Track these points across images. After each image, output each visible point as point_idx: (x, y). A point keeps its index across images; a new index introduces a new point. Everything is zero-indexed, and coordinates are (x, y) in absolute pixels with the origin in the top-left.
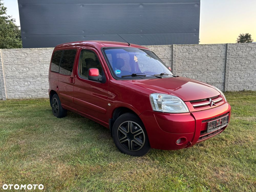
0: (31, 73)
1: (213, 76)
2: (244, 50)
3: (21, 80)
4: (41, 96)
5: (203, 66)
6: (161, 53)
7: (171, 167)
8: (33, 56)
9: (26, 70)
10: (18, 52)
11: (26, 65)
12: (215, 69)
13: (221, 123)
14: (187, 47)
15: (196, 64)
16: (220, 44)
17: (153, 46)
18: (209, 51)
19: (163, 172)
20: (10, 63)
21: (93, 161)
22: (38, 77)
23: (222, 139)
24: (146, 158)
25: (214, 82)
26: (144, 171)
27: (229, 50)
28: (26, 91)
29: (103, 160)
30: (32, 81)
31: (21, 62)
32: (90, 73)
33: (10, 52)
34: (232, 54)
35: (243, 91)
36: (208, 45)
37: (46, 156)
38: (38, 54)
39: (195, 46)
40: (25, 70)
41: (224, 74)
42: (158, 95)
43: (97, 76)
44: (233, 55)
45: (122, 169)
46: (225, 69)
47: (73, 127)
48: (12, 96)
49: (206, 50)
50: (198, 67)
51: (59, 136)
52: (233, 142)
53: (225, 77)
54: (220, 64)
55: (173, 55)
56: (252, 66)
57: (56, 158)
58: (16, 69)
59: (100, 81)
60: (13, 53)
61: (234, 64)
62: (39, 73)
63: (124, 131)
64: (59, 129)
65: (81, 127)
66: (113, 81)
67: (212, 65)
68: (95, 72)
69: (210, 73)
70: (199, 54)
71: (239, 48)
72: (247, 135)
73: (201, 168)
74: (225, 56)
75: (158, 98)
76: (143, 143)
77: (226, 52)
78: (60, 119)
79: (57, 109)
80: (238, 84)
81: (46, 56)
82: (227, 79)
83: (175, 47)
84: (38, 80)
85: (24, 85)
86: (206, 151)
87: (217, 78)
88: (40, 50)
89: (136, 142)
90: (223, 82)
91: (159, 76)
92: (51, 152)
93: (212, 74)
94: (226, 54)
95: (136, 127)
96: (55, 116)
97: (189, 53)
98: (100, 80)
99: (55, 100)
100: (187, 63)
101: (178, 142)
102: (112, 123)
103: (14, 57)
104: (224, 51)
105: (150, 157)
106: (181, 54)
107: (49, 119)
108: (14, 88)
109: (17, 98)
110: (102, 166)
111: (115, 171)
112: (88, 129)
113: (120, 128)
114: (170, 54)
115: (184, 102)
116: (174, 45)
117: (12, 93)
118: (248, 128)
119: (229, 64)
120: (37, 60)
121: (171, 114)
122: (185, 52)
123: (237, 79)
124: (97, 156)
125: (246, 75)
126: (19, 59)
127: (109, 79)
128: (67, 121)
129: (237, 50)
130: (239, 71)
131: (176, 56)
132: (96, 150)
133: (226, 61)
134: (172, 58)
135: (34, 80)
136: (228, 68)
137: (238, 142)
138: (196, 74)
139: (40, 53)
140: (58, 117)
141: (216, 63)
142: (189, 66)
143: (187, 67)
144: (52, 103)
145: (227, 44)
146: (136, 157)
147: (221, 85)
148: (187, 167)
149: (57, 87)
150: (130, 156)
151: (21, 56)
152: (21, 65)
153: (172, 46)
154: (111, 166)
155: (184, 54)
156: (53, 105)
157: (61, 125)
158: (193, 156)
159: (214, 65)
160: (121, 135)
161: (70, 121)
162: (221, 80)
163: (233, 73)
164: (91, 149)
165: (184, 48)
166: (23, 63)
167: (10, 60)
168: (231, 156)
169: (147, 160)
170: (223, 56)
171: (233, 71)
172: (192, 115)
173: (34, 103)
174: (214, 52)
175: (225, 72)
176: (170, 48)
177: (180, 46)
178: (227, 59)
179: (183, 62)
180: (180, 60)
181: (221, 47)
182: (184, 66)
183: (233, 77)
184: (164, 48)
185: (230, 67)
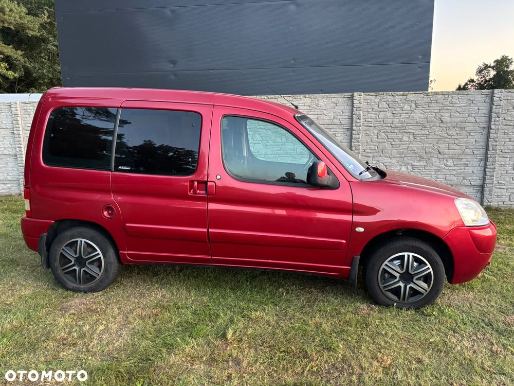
1: (454, 168)
5: (428, 143)
6: (325, 112)
12: (460, 151)
14: (390, 98)
15: (409, 138)
17: (307, 96)
18: (445, 108)
25: (456, 182)
27: (498, 107)
34: (505, 115)
36: (443, 94)
39: (408, 96)
41: (482, 163)
44: (509, 118)
46: (486, 154)
49: (438, 105)
50: (415, 146)
53: (485, 172)
54: (473, 140)
55: (355, 117)
61: (510, 141)
67: (452, 142)
69: (447, 161)
70: (418, 115)
74: (487, 120)
77: (490, 112)
82: (491, 176)
83: (358, 99)
87: (464, 173)
90: (479, 182)
93: (450, 163)
94: (490, 117)
97: (395, 112)
100: (387, 136)
104: (484, 108)
106: (373, 115)
114: (348, 114)
116: (355, 94)
119: (496, 142)
131: (361, 120)
133: (489, 133)
134: (352, 123)
136: (494, 151)
138: (410, 162)
141: (461, 137)
142: (393, 143)
143: (387, 145)
147: (474, 191)
153: (353, 96)
155: (382, 115)
159: (456, 141)
162: (474, 178)
163: (507, 162)
165: (381, 100)
170: (482, 120)
171: (509, 159)
174: (459, 110)
175: (486, 159)
176: (347, 102)
177: (372, 95)
178: (491, 129)
179: (377, 133)
180: (370, 128)
181: (477, 99)
182: (379, 142)
183: (509, 172)
184: (333, 100)
185: (498, 147)
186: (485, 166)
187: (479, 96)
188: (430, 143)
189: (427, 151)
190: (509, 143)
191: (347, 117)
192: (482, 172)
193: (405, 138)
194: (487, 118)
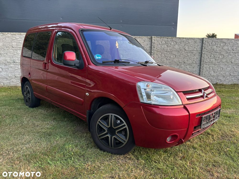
0: (4, 59)
1: (189, 69)
2: (218, 45)
4: (14, 83)
5: (180, 59)
7: (159, 169)
8: (6, 41)
12: (191, 62)
13: (214, 117)
14: (166, 39)
15: (173, 56)
16: (197, 38)
18: (186, 44)
19: (151, 175)
21: (65, 162)
22: (11, 64)
23: (208, 133)
24: (129, 157)
26: (127, 174)
27: (205, 45)
29: (79, 160)
30: (4, 67)
32: (65, 57)
34: (207, 48)
35: (216, 84)
36: (186, 38)
37: (9, 154)
38: (11, 39)
39: (173, 39)
41: (199, 67)
42: (146, 84)
43: (74, 60)
44: (208, 49)
45: (102, 172)
46: (200, 63)
47: (46, 118)
49: (184, 43)
50: (176, 60)
51: (27, 129)
52: (219, 136)
53: (200, 70)
54: (196, 58)
55: (152, 47)
56: (225, 60)
57: (20, 157)
59: (77, 67)
62: (12, 59)
63: (105, 125)
64: (29, 120)
65: (55, 119)
66: (92, 67)
67: (189, 58)
68: (71, 56)
69: (187, 66)
70: (177, 47)
71: (214, 43)
72: (232, 129)
73: (193, 168)
74: (201, 50)
75: (146, 88)
76: (126, 139)
77: (202, 46)
78: (32, 109)
79: (29, 98)
80: (212, 77)
82: (202, 72)
83: (154, 39)
84: (11, 67)
86: (194, 148)
87: (193, 71)
88: (13, 35)
89: (117, 139)
91: (143, 64)
92: (15, 149)
93: (188, 67)
94: (202, 48)
95: (119, 121)
96: (27, 105)
97: (168, 45)
98: (76, 65)
99: (27, 88)
100: (165, 55)
101: (168, 139)
102: (91, 115)
104: (200, 45)
105: (133, 155)
106: (159, 46)
107: (19, 109)
110: (76, 168)
111: (93, 175)
112: (62, 121)
113: (99, 122)
114: (149, 45)
115: (177, 92)
116: (153, 37)
118: (231, 121)
119: (204, 58)
120: (10, 45)
121: (160, 107)
122: (164, 44)
123: (211, 73)
124: (71, 154)
125: (219, 69)
127: (87, 64)
128: (40, 111)
129: (212, 45)
130: (213, 65)
131: (155, 48)
132: (71, 147)
133: (201, 55)
134: (151, 49)
135: (6, 67)
136: (203, 62)
137: (224, 137)
138: (174, 66)
139: (13, 38)
140: (30, 107)
141: (192, 56)
142: (167, 58)
143: (165, 59)
144: (24, 91)
145: (203, 39)
146: (118, 156)
148: (177, 168)
149: (29, 74)
150: (110, 154)
153: (152, 37)
154: (88, 168)
155: (163, 46)
156: (25, 93)
157: (32, 116)
158: (181, 153)
159: (190, 58)
160: (101, 129)
161: (43, 111)
163: (207, 67)
164: (64, 145)
165: (162, 40)
168: (222, 153)
169: (130, 159)
170: (199, 49)
171: (208, 65)
172: (185, 108)
173: (5, 91)
174: (191, 45)
175: (200, 65)
176: (149, 40)
177: (159, 38)
178: (202, 53)
179: (161, 54)
180: (158, 52)
181: (198, 41)
182: (162, 58)
183: (208, 70)
184: (143, 39)
185: (205, 61)
186: (200, 68)
188: (181, 59)
189: (180, 62)
190: (208, 59)
191: (149, 47)
192: (199, 70)
193: (172, 57)
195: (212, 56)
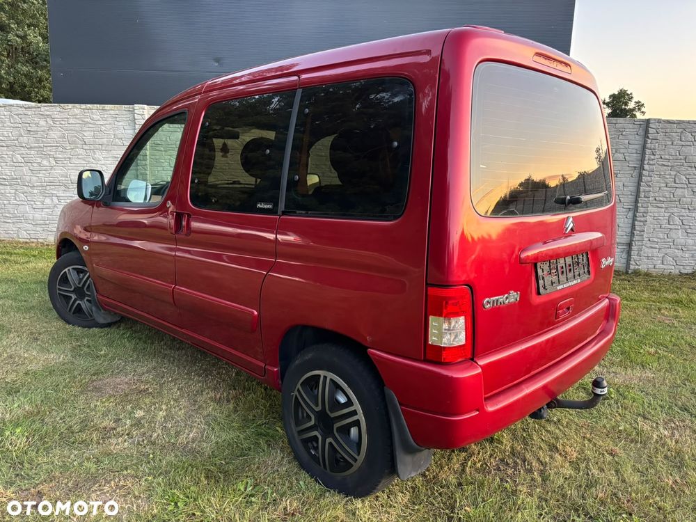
0: (62, 173)
3: (35, 191)
9: (47, 164)
10: (30, 113)
11: (50, 150)
20: (9, 143)
27: (654, 141)
28: (47, 222)
30: (62, 195)
31: (37, 141)
33: (11, 112)
34: (662, 153)
35: (693, 274)
38: (81, 122)
40: (45, 162)
41: (630, 215)
44: (667, 157)
46: (636, 202)
48: (12, 232)
53: (633, 226)
54: (620, 184)
58: (23, 158)
60: (17, 115)
61: (666, 186)
71: (690, 138)
74: (640, 158)
77: (644, 147)
80: (676, 251)
81: (103, 128)
82: (641, 231)
85: (41, 206)
88: (86, 111)
90: (625, 239)
94: (643, 154)
103: (20, 125)
104: (636, 142)
108: (16, 212)
109: (24, 240)
117: (11, 225)
119: (649, 186)
120: (78, 138)
123: (675, 236)
126: (32, 133)
129: (683, 143)
130: (683, 210)
133: (640, 175)
136: (646, 199)
139: (86, 120)
145: (648, 121)
147: (618, 250)
151: (37, 125)
152: (37, 149)
163: (662, 214)
166: (42, 145)
167: (10, 135)
170: (634, 157)
171: (663, 210)
175: (636, 209)
178: (644, 169)
183: (663, 226)
185: (651, 194)
186: (634, 218)
187: (631, 126)
190: (665, 188)
192: (630, 225)
194: (639, 155)
195: (680, 179)
